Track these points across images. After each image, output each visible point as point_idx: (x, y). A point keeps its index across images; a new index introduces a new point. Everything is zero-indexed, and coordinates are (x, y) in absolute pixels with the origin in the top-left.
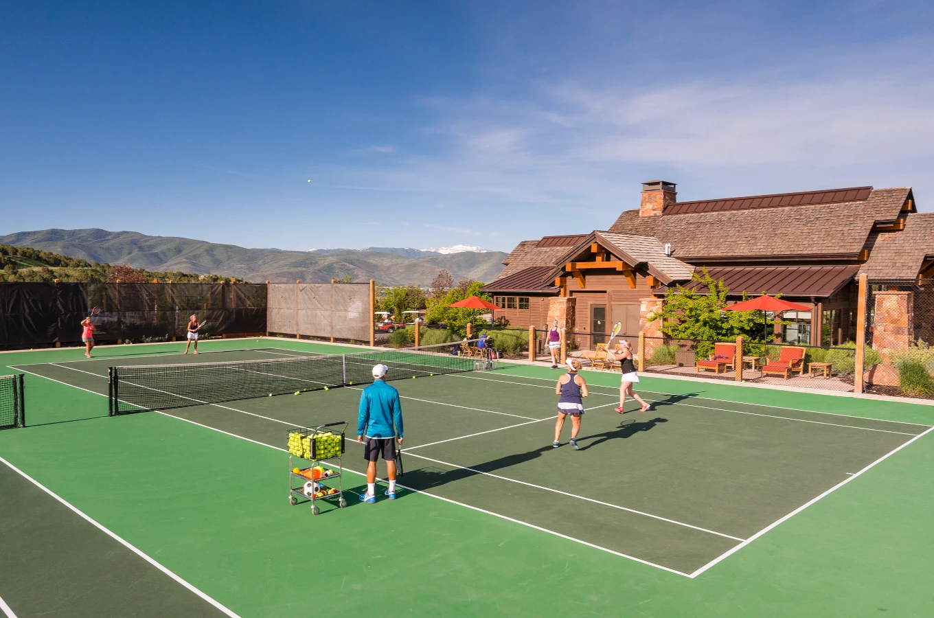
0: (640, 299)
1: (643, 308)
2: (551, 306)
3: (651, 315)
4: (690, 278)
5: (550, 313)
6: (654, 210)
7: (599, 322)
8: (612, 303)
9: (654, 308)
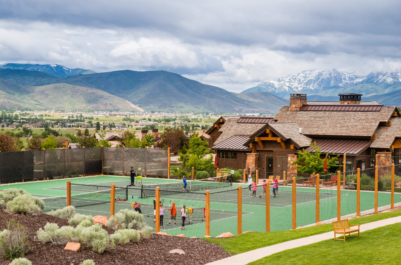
0: (288, 155)
1: (289, 159)
2: (248, 157)
3: (292, 162)
4: (309, 145)
5: (247, 161)
6: (296, 108)
7: (270, 166)
8: (276, 156)
9: (294, 159)
